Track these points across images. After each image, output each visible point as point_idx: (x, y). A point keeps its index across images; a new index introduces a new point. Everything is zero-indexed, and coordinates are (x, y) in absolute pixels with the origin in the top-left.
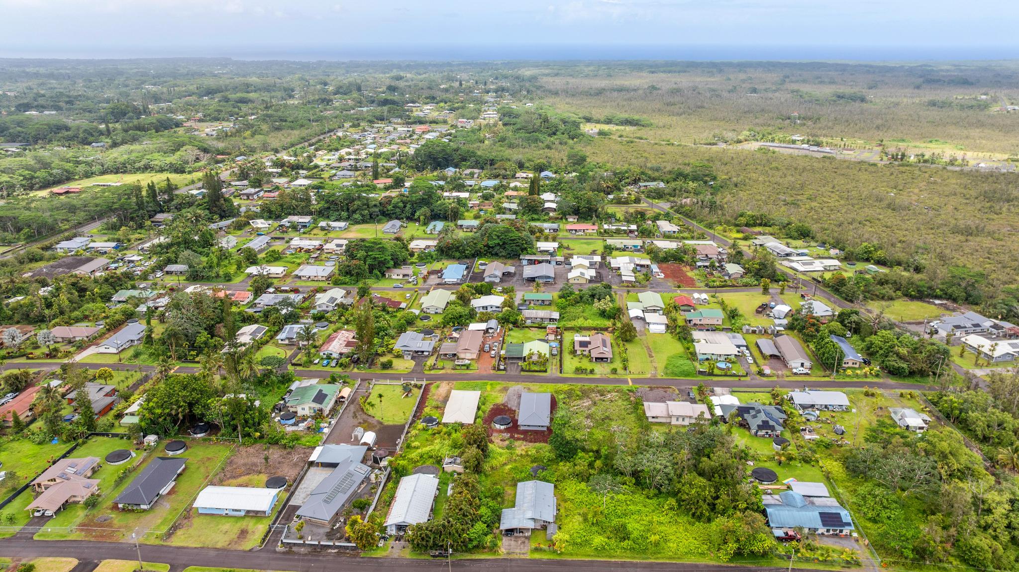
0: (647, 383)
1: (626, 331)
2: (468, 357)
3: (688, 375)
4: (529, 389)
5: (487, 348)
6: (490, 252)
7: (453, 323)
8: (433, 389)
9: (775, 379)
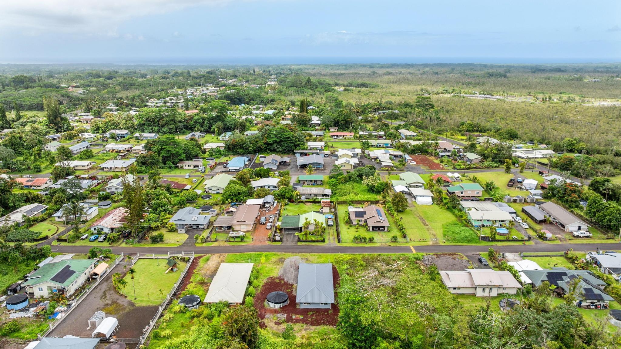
0: (431, 251)
1: (399, 202)
2: (241, 229)
3: (471, 241)
4: (307, 260)
5: (263, 220)
6: (268, 148)
7: (232, 199)
8: (201, 262)
9: (558, 242)
